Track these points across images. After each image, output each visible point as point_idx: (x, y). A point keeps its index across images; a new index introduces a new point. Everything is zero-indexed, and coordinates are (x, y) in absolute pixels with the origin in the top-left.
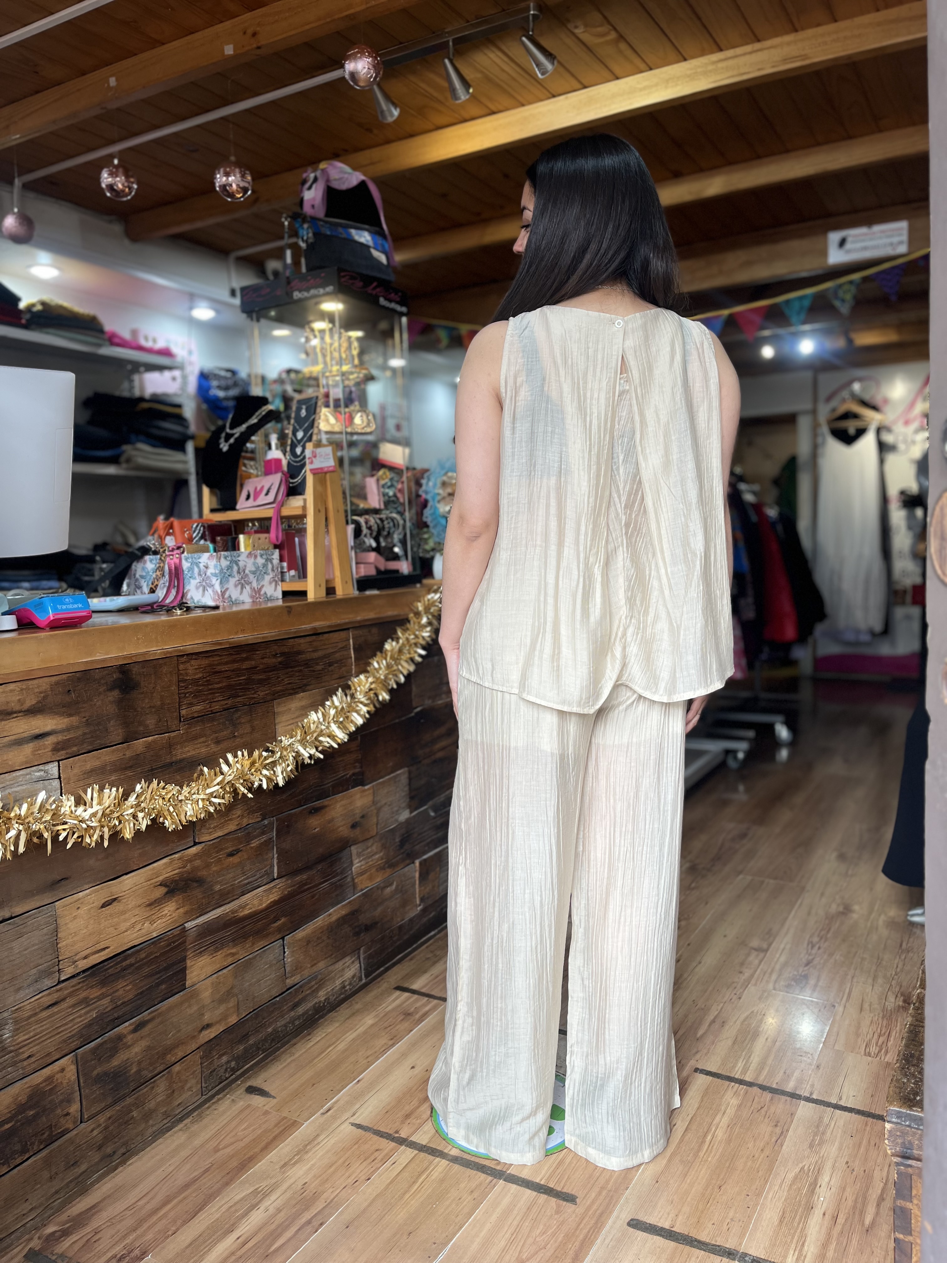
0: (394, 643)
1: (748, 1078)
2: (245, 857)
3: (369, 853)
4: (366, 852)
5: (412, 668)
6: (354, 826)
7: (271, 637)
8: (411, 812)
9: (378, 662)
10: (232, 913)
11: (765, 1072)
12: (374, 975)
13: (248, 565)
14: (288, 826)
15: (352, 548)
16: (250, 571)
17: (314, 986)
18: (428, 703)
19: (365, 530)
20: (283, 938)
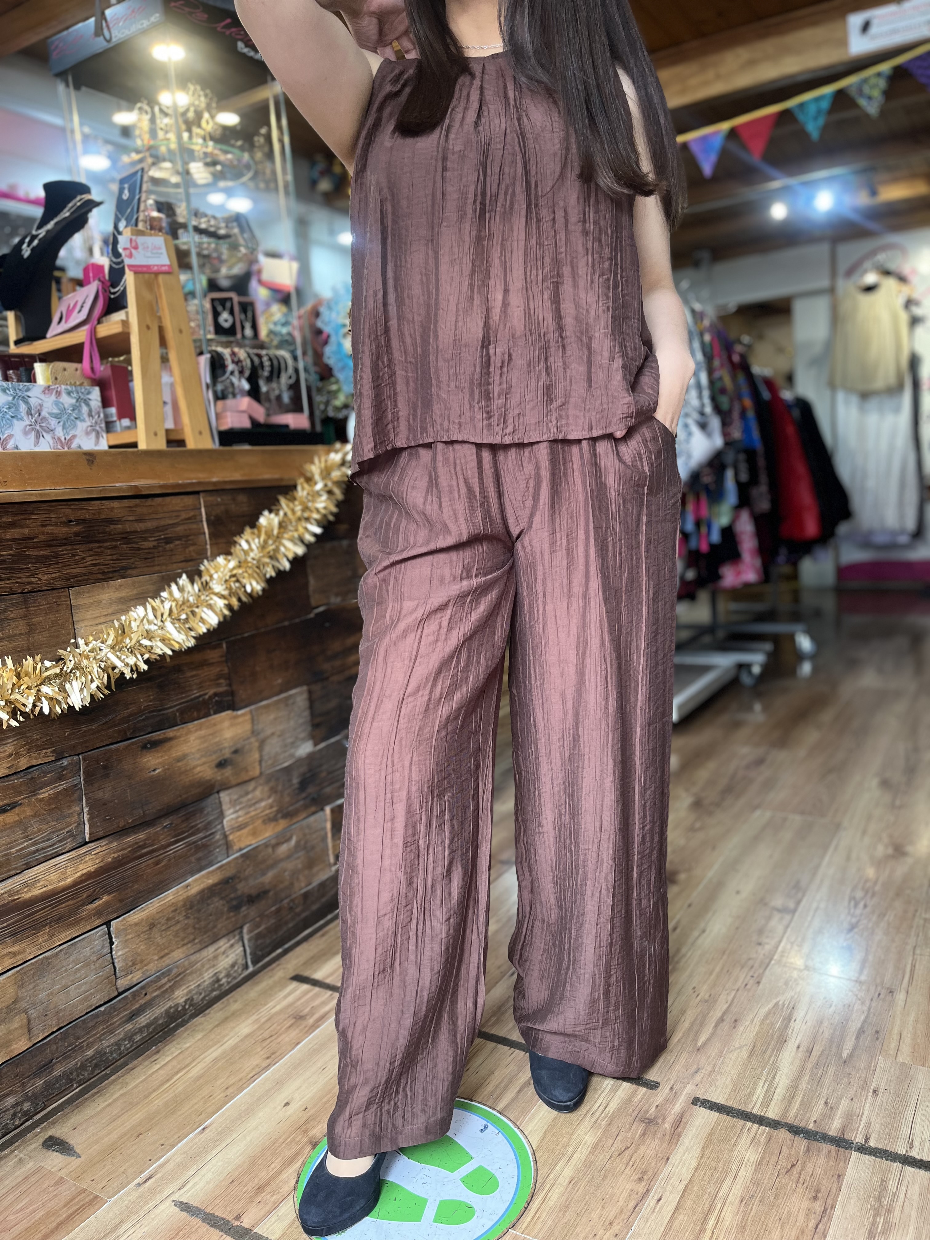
0: (272, 516)
1: (772, 1113)
2: (29, 812)
3: (249, 800)
4: (244, 799)
5: (300, 550)
6: (221, 764)
7: (56, 494)
8: (316, 744)
9: (247, 541)
10: (10, 896)
11: (796, 1104)
12: (267, 959)
13: (45, 405)
14: (105, 767)
15: (208, 386)
16: (49, 414)
17: (165, 984)
18: (335, 600)
19: (231, 367)
20: (108, 924)
